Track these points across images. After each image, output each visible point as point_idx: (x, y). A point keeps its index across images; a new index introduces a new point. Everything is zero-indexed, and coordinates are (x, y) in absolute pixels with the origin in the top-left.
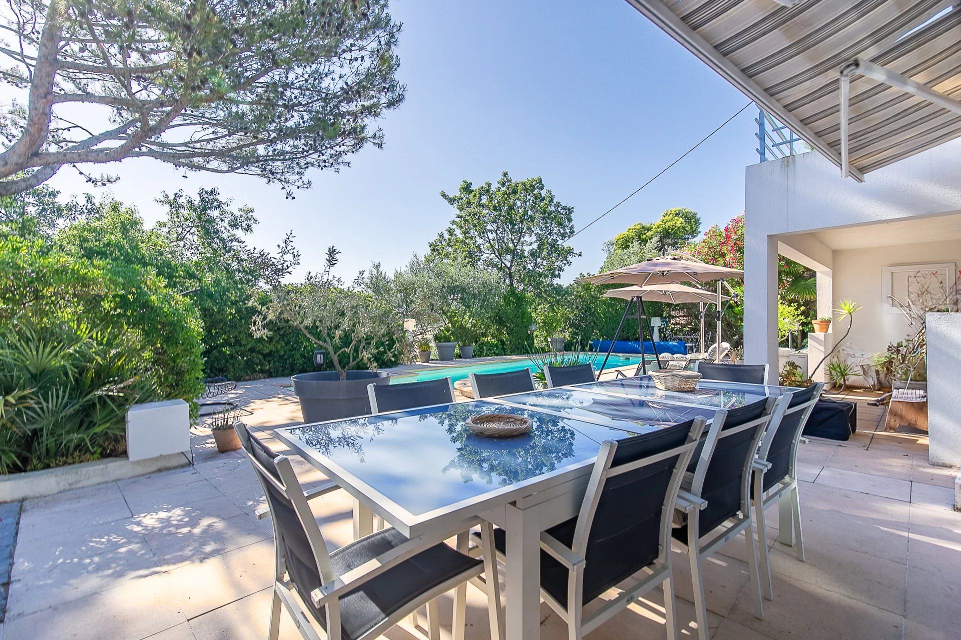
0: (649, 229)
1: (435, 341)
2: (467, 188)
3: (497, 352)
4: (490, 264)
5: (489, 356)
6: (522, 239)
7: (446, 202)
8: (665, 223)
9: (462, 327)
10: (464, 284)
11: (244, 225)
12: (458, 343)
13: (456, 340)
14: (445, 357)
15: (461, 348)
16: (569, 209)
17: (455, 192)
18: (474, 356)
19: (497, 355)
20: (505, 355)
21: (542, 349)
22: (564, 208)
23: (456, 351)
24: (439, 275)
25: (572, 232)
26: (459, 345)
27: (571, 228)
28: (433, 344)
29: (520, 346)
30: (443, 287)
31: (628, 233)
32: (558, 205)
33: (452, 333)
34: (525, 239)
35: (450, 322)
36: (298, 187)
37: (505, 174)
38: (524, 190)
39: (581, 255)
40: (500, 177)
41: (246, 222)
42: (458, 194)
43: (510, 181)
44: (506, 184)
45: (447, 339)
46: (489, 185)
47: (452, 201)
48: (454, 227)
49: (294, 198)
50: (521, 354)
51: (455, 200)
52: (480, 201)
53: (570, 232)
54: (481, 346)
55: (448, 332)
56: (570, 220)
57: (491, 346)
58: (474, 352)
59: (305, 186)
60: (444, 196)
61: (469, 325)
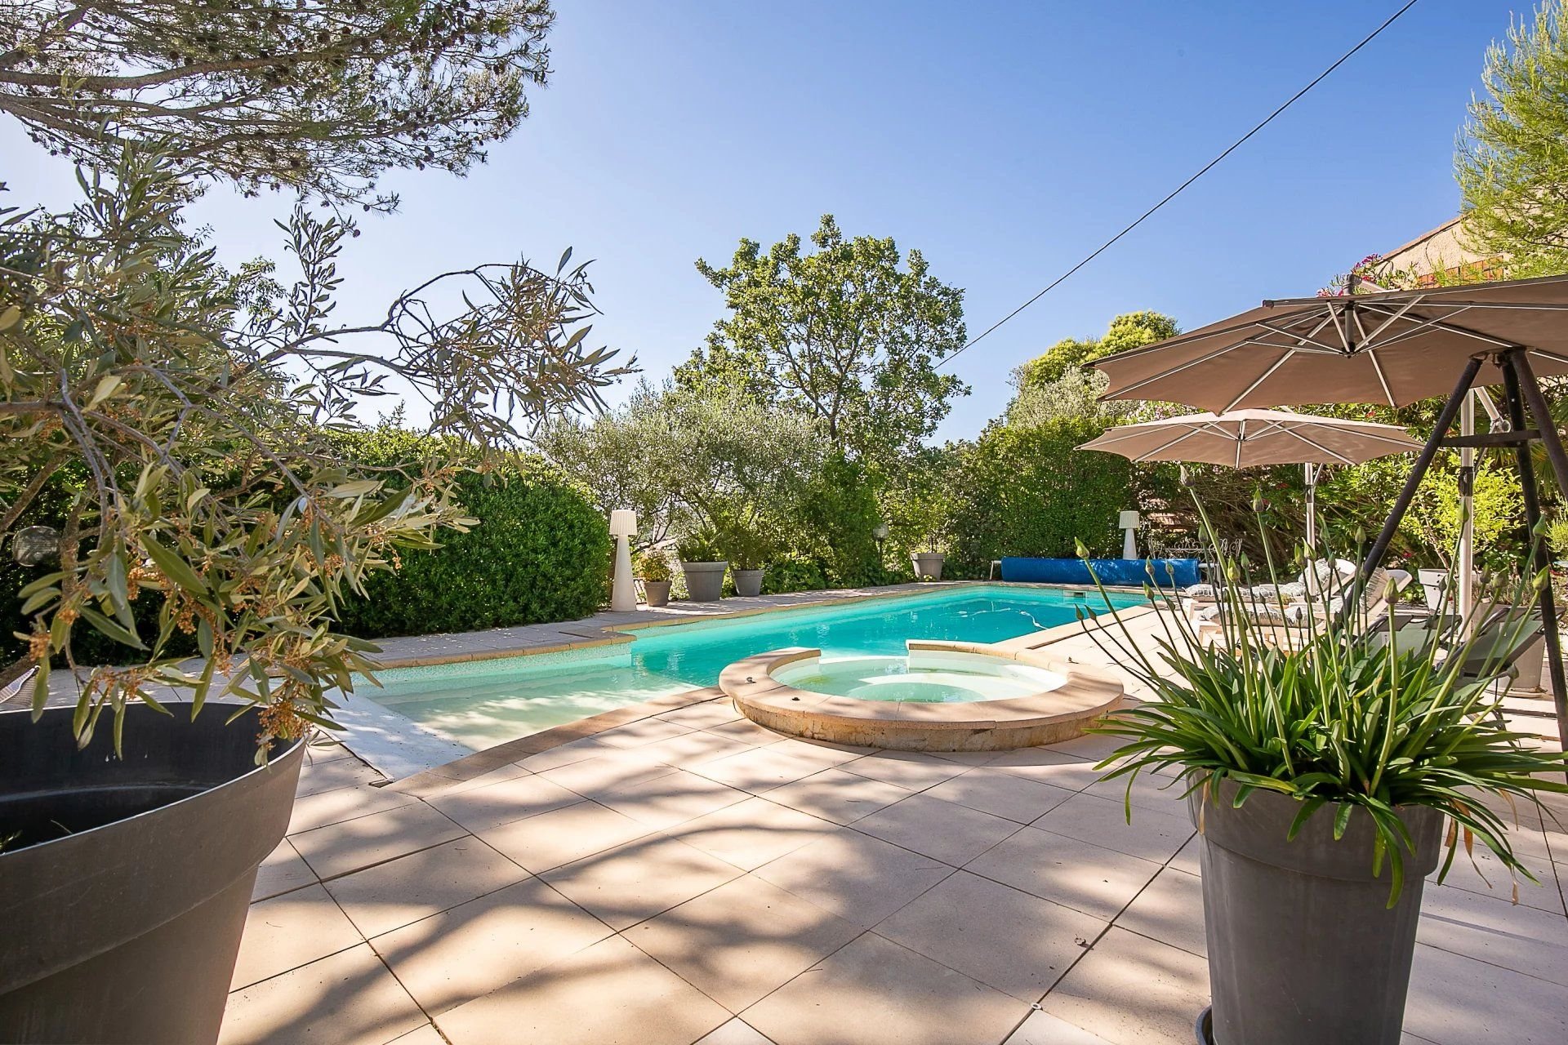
0: (1090, 350)
1: (681, 560)
2: (748, 253)
3: (810, 582)
4: (794, 406)
5: (794, 590)
6: (856, 360)
7: (706, 281)
8: (1120, 338)
9: (737, 530)
10: (742, 439)
11: (253, 298)
12: (730, 563)
13: (727, 557)
14: (702, 593)
15: (736, 574)
16: (955, 295)
17: (724, 261)
18: (764, 592)
19: (811, 588)
20: (828, 588)
21: (900, 575)
22: (945, 292)
23: (726, 579)
24: (690, 422)
25: (962, 339)
26: (732, 568)
27: (960, 330)
28: (675, 567)
29: (857, 570)
30: (699, 444)
31: (1051, 356)
32: (933, 284)
33: (717, 541)
34: (861, 360)
35: (714, 518)
36: (366, 208)
37: (829, 221)
38: (864, 255)
39: (969, 393)
40: (818, 227)
41: (257, 294)
42: (731, 268)
43: (837, 235)
44: (830, 241)
45: (707, 557)
46: (796, 241)
47: (718, 278)
48: (723, 333)
49: (357, 233)
50: (859, 587)
51: (725, 277)
52: (776, 274)
53: (958, 339)
54: (778, 570)
55: (708, 540)
56: (956, 314)
57: (798, 571)
58: (764, 581)
59: (384, 206)
60: (704, 268)
61: (753, 527)
